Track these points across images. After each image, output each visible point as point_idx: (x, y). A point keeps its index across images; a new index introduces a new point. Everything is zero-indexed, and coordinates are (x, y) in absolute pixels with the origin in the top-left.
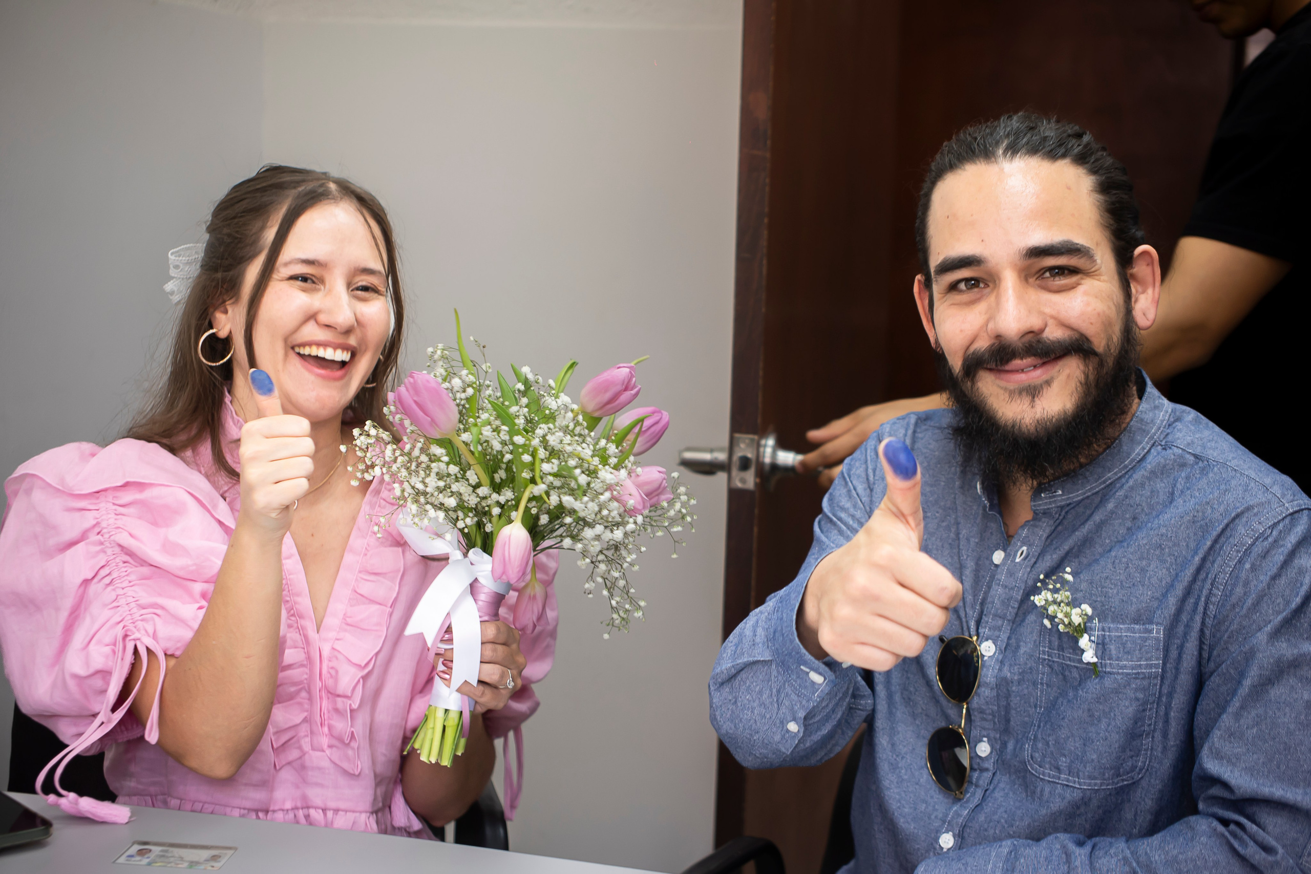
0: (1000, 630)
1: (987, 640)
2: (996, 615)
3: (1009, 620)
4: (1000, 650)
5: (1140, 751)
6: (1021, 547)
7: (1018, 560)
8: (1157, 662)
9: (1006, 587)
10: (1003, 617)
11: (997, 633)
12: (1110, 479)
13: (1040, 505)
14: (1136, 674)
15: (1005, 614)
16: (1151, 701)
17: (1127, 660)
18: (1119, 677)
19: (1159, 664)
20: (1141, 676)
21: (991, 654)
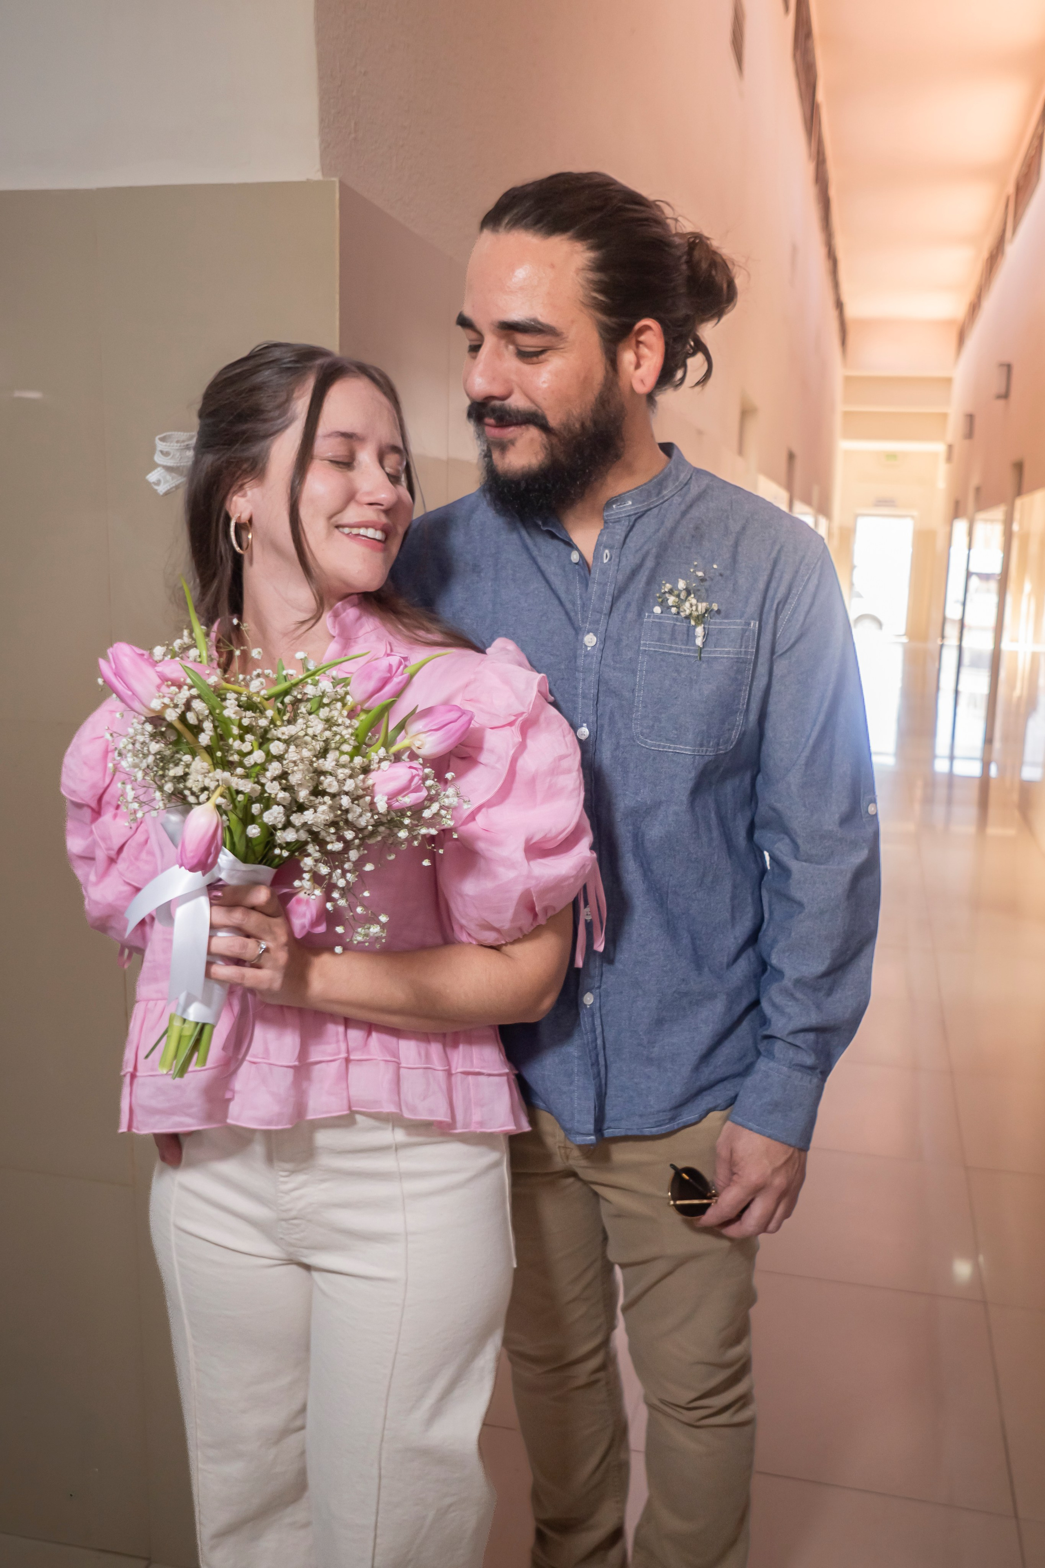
0: (599, 624)
1: (588, 633)
2: (594, 610)
3: (605, 614)
4: (600, 640)
5: (734, 726)
6: (604, 551)
7: (605, 561)
8: (752, 650)
9: (601, 583)
10: (600, 612)
11: (596, 626)
12: (666, 495)
13: (611, 515)
14: (737, 658)
15: (602, 609)
16: (745, 684)
17: (730, 647)
18: (725, 661)
19: (753, 652)
20: (741, 661)
21: (594, 644)
